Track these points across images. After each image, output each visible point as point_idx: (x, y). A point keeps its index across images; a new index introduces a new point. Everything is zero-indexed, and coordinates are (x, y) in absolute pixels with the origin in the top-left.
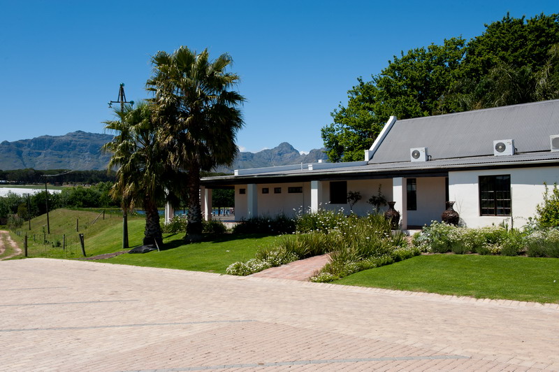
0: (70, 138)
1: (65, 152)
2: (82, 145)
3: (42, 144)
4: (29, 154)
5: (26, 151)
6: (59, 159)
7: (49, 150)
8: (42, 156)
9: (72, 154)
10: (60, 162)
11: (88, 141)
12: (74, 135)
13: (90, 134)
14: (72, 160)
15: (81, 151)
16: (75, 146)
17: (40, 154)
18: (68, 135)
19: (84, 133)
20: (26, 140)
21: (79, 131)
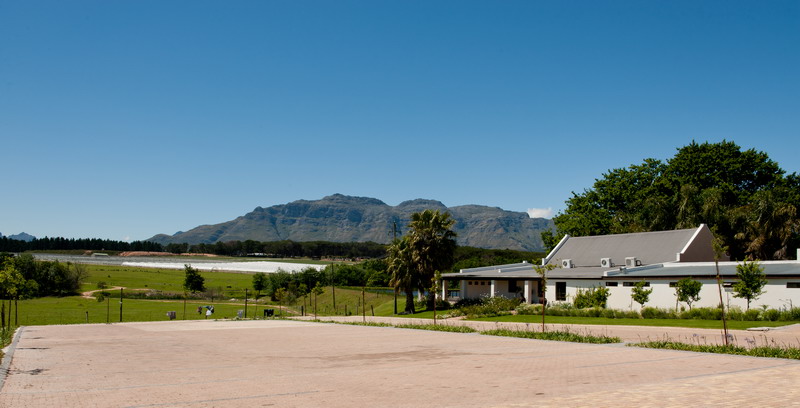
0: (327, 203)
1: (321, 219)
2: (341, 211)
3: (297, 209)
4: (283, 222)
5: (280, 218)
6: (315, 228)
7: (305, 217)
8: (296, 224)
9: (329, 220)
10: (316, 231)
11: (347, 206)
12: (331, 199)
13: (349, 198)
14: (329, 228)
15: (339, 218)
16: (332, 212)
17: (294, 221)
18: (324, 199)
19: (342, 196)
20: (280, 206)
21: (337, 195)
